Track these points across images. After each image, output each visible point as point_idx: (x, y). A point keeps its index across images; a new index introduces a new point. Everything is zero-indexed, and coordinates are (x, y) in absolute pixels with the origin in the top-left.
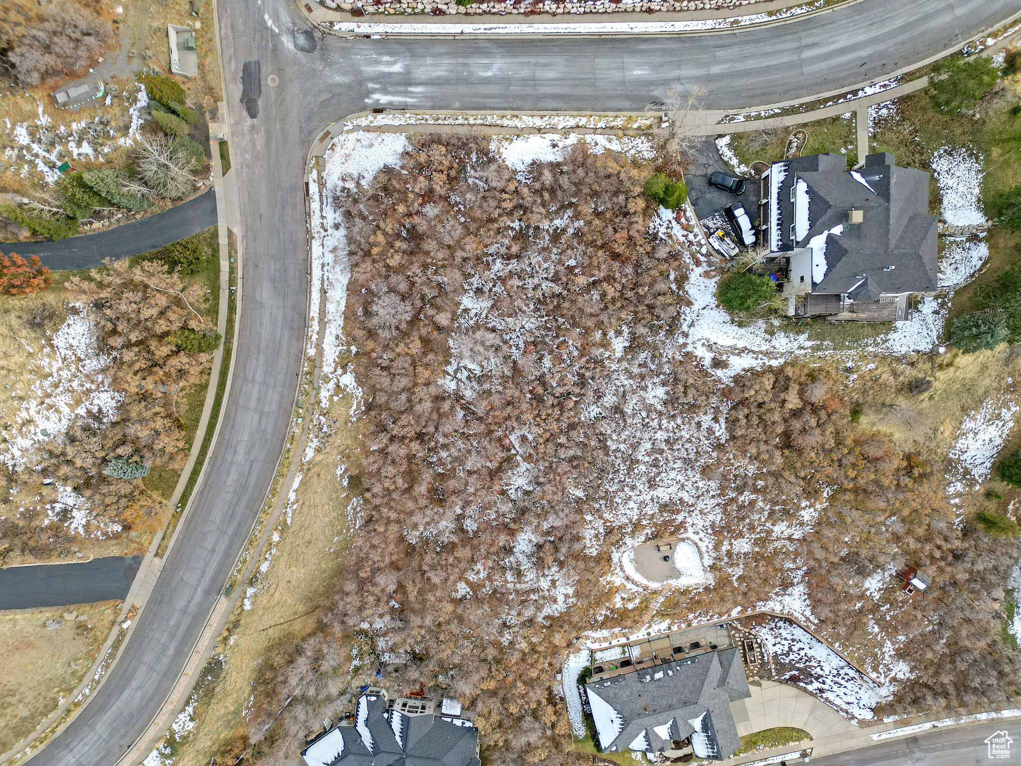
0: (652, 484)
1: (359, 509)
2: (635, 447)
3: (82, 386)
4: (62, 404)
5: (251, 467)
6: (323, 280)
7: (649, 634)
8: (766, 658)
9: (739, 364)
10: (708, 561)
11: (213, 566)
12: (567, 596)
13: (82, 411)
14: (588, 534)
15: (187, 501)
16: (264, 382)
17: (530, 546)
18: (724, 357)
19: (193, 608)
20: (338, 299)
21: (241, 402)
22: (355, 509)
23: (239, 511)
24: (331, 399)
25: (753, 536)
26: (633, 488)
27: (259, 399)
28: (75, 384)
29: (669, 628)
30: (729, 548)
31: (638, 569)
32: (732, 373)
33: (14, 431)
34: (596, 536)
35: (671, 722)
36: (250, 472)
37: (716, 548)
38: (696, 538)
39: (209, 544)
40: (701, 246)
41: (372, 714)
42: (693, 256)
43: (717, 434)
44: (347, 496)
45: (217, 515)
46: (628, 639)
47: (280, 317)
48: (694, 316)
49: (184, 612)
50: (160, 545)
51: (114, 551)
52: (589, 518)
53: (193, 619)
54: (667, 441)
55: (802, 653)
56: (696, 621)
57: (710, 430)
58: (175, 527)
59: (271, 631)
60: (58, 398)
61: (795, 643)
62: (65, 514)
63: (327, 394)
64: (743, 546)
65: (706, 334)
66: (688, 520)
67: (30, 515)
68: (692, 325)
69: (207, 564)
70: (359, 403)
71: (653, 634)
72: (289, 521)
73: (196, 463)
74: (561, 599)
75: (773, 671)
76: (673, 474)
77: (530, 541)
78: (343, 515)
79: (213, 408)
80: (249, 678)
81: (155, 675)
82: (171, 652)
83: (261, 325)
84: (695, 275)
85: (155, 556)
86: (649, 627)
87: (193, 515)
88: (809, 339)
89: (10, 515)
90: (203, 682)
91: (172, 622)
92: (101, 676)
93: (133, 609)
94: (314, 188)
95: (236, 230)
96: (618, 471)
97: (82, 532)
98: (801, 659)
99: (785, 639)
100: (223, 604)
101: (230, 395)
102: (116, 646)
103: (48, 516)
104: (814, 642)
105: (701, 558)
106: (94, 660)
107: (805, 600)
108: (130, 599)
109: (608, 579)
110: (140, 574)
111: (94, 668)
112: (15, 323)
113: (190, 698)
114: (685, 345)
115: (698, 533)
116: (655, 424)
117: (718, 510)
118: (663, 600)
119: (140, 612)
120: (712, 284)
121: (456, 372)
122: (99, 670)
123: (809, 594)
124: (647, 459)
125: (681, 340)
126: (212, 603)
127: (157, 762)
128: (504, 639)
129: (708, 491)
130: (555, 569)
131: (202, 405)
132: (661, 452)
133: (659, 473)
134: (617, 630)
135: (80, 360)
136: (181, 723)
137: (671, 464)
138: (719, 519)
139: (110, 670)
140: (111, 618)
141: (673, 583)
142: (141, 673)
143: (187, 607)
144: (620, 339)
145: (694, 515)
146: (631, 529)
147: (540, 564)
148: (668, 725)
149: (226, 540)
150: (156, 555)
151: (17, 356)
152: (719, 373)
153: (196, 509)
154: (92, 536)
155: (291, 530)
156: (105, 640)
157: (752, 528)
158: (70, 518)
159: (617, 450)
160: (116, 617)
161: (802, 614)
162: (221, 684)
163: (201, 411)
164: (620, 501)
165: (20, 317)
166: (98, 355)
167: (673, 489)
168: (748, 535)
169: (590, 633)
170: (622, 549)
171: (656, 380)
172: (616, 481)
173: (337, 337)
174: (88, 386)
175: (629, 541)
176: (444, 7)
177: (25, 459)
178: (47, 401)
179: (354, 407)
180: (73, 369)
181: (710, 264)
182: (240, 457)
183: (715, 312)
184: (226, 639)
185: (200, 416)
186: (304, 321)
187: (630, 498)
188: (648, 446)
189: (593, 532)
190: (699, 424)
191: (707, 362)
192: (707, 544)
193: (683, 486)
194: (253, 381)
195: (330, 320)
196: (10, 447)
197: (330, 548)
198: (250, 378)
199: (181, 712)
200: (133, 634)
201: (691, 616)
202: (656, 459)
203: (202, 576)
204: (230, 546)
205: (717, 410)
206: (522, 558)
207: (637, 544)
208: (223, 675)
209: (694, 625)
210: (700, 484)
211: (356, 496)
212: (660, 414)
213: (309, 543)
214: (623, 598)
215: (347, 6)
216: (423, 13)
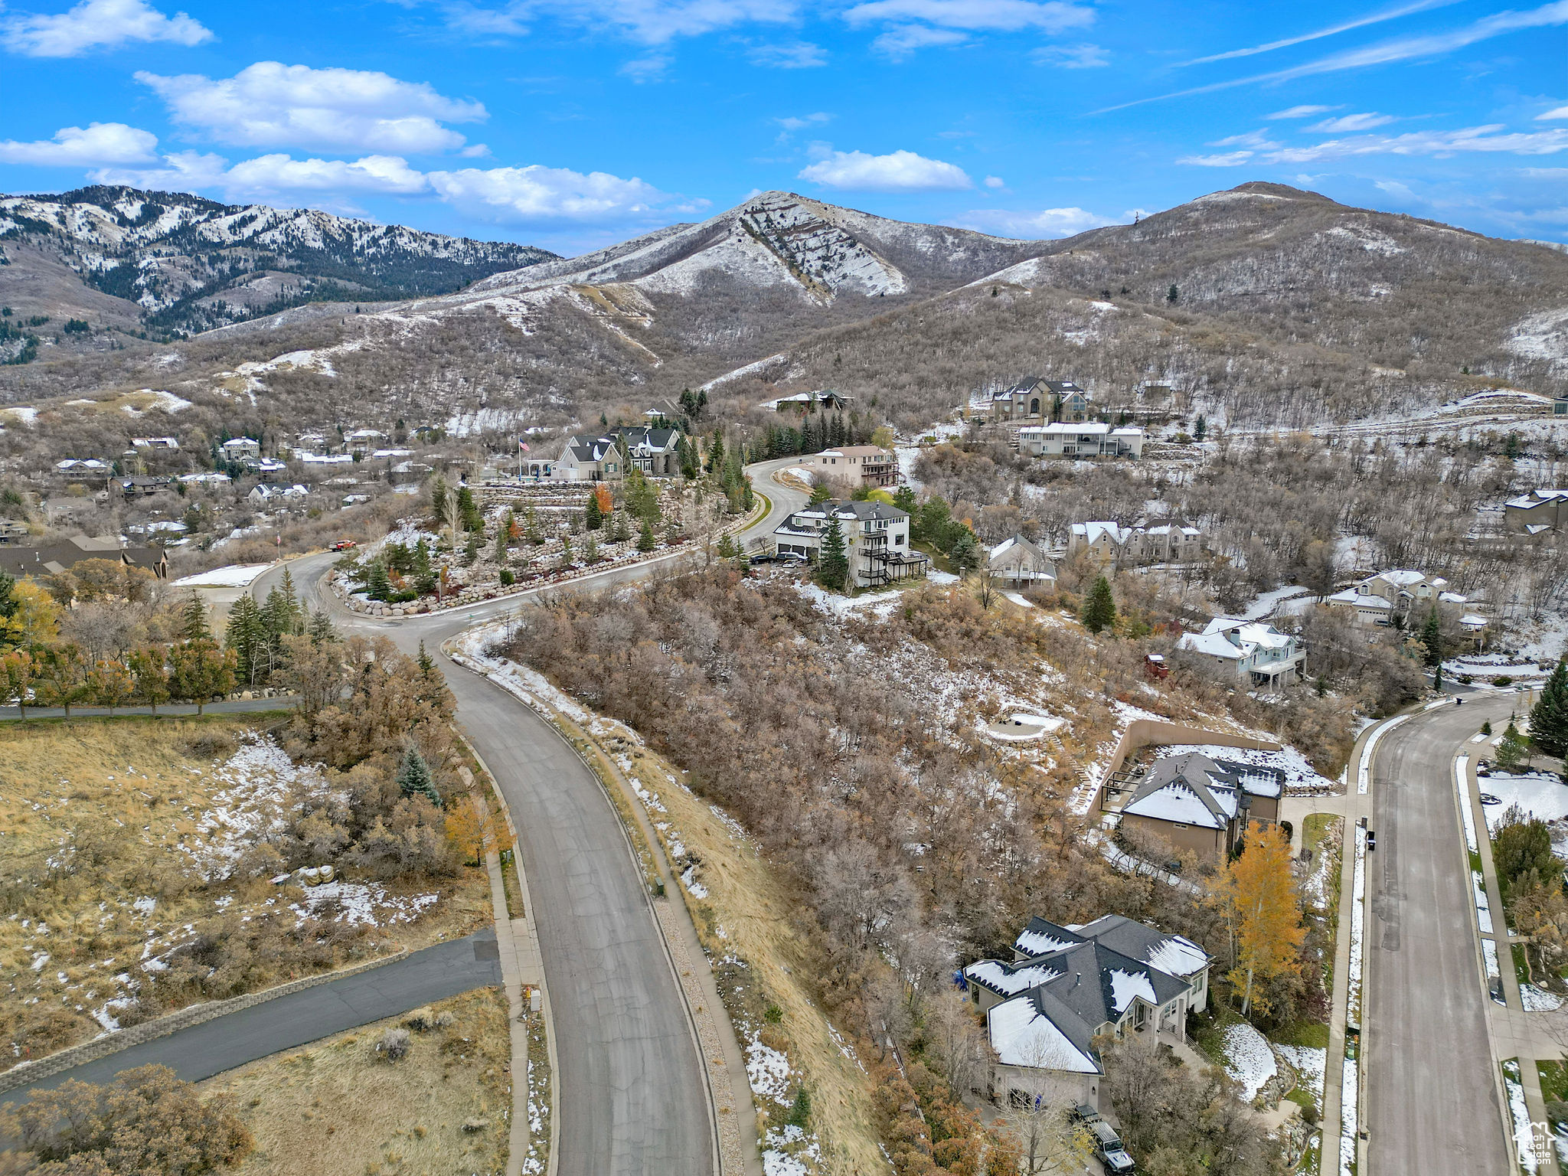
6: (521, 688)
9: (882, 612)
18: (869, 611)
19: (625, 935)
21: (507, 764)
24: (606, 730)
32: (886, 620)
34: (952, 738)
36: (571, 798)
37: (1034, 702)
38: (1012, 704)
39: (582, 870)
42: (784, 582)
46: (1093, 790)
48: (824, 605)
49: (615, 944)
50: (509, 904)
51: (439, 935)
54: (905, 667)
56: (1108, 753)
58: (514, 880)
62: (329, 908)
63: (598, 729)
65: (843, 606)
66: (990, 697)
67: (267, 920)
68: (829, 609)
69: (599, 886)
72: (662, 810)
76: (937, 680)
81: (648, 1046)
82: (643, 999)
84: (797, 588)
85: (511, 918)
86: (1090, 773)
87: (531, 860)
90: (734, 999)
91: (610, 965)
92: (546, 1118)
93: (528, 989)
94: (461, 659)
97: (372, 921)
100: (667, 911)
101: (489, 766)
102: (536, 1048)
103: (298, 917)
106: (508, 1098)
108: (511, 981)
110: (504, 947)
111: (518, 1115)
113: (738, 1034)
114: (840, 619)
115: (1008, 701)
119: (540, 988)
120: (814, 586)
122: (533, 1108)
123: (1131, 705)
125: (834, 619)
126: (648, 918)
127: (791, 1169)
129: (973, 678)
132: (910, 673)
133: (929, 684)
136: (762, 1075)
138: (1005, 688)
139: (555, 1099)
142: (621, 1058)
143: (614, 939)
146: (966, 721)
149: (602, 856)
150: (512, 916)
151: (180, 777)
152: (878, 622)
154: (392, 921)
156: (509, 1055)
157: (1034, 686)
158: (341, 910)
160: (506, 1012)
162: (765, 987)
165: (174, 748)
168: (1037, 690)
170: (982, 734)
171: (849, 643)
172: (910, 702)
173: (569, 703)
175: (978, 729)
176: (494, 592)
180: (270, 776)
181: (798, 578)
182: (548, 793)
183: (832, 597)
186: (526, 707)
188: (897, 674)
191: (864, 620)
192: (1024, 703)
195: (551, 699)
199: (746, 1062)
200: (556, 1017)
202: (914, 678)
203: (605, 899)
207: (985, 727)
208: (754, 976)
212: (878, 657)
213: (706, 831)
214: (1039, 763)
215: (415, 609)
216: (478, 600)
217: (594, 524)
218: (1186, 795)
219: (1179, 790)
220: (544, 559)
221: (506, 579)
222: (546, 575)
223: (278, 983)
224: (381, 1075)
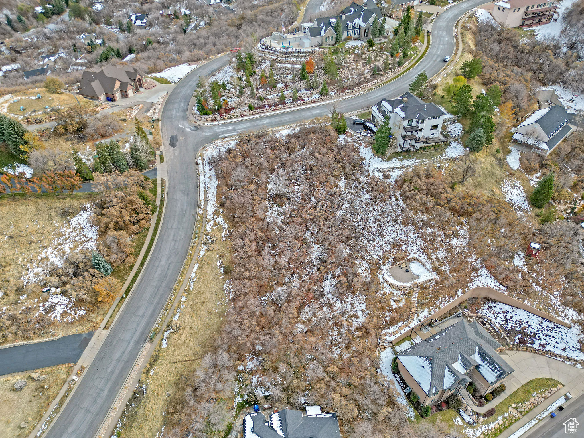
0: (383, 236)
1: (230, 287)
2: (366, 221)
3: (81, 239)
4: (67, 248)
5: (169, 266)
6: (205, 188)
7: (420, 320)
8: (497, 330)
9: (395, 175)
10: (429, 267)
11: (143, 324)
12: (362, 311)
13: (77, 250)
14: (361, 270)
15: (129, 292)
16: (177, 228)
17: (332, 287)
18: (387, 173)
19: (126, 356)
20: (213, 192)
21: (165, 238)
22: (228, 287)
23: (161, 290)
24: (212, 228)
25: (444, 248)
26: (374, 240)
27: (174, 235)
28: (77, 239)
29: (430, 314)
30: (435, 257)
31: (395, 279)
32: (394, 180)
33: (34, 264)
34: (366, 270)
35: (460, 358)
36: (168, 268)
37: (430, 258)
38: (416, 256)
39: (140, 313)
40: (359, 137)
41: (256, 423)
42: (357, 143)
43: (401, 205)
44: (223, 278)
45: (147, 295)
46: (410, 327)
47: (186, 202)
48: (368, 163)
49: (119, 360)
50: (108, 321)
51: (76, 330)
52: (358, 261)
53: (125, 364)
54: (380, 215)
55: (514, 319)
56: (442, 305)
57: (397, 205)
58: (119, 308)
59: (179, 365)
60: (66, 245)
61: (506, 314)
62: (51, 308)
63: (210, 226)
64: (441, 254)
65: (376, 166)
66: (408, 248)
67: (29, 310)
68: (369, 166)
69: (138, 325)
70: (226, 231)
71: (422, 320)
72: (191, 288)
73: (137, 271)
74: (360, 314)
75: (506, 338)
76: (390, 229)
77: (331, 285)
78: (222, 289)
79: (149, 244)
80: (162, 408)
81: (90, 416)
82: (105, 393)
83: (176, 207)
84: (361, 149)
85: (103, 329)
86: (418, 316)
87: (132, 299)
88: (417, 159)
89: (15, 312)
90: (128, 410)
91: (109, 370)
93: (82, 367)
94: (200, 161)
95: (166, 178)
96: (363, 235)
97: (58, 319)
98: (516, 324)
99: (499, 313)
100: (148, 348)
101: (159, 237)
102: (61, 402)
103: (39, 310)
104: (515, 310)
105: (425, 267)
106: (41, 418)
107: (491, 277)
108: (80, 362)
109: (382, 292)
110: (91, 343)
112: (53, 213)
113: (115, 428)
114: (369, 174)
115: (416, 253)
116: (371, 209)
117: (419, 239)
118: (417, 295)
119: (86, 370)
120: (369, 149)
121: (271, 214)
122: (43, 426)
123: (491, 273)
124: (374, 225)
125: (367, 173)
126: (139, 350)
128: (335, 355)
129: (410, 232)
130: (350, 297)
131: (143, 243)
132: (379, 220)
133: (383, 230)
134: (400, 324)
135: (82, 228)
137: (387, 224)
138: (422, 244)
139: (52, 424)
140: (64, 376)
141: (417, 281)
142: (78, 417)
143: (121, 356)
144: (342, 182)
145: (409, 245)
146: (382, 261)
147: (341, 297)
148: (460, 361)
149: (152, 308)
150: (105, 328)
151: (49, 228)
152: (389, 181)
153: (134, 295)
154: (65, 320)
155: (193, 292)
156: (54, 399)
157: (441, 246)
158: (53, 310)
159: (359, 225)
160: (68, 377)
161: (495, 285)
162: (142, 408)
163: (142, 247)
164: (370, 248)
165: (56, 212)
166: (92, 226)
167: (394, 235)
168: (441, 249)
169: (386, 331)
170: (382, 272)
171: (364, 191)
172: (364, 239)
173: (213, 205)
174: (83, 239)
175: (384, 268)
176: (245, 113)
177: (36, 279)
178: (59, 247)
179: (224, 232)
180: (78, 232)
181: (365, 142)
182: (163, 262)
183: (375, 159)
184: (148, 372)
185: (141, 249)
186: (197, 202)
187: (374, 246)
188: (372, 219)
189: (363, 268)
190: (391, 204)
191: (381, 178)
192: (423, 258)
193: (397, 232)
194: (171, 228)
195: (209, 200)
196: (29, 272)
197: (216, 309)
198: (170, 227)
200: (78, 387)
201: (438, 302)
202: (379, 224)
203: (135, 333)
204: (154, 311)
205: (395, 196)
206: (330, 296)
207: (388, 268)
208: (144, 400)
209: (442, 307)
210: (405, 229)
211: (228, 279)
212: (372, 205)
213: (204, 303)
214: (395, 301)
215: (210, 119)
216: (237, 117)
217: (303, 78)
218: (428, 368)
219: (427, 362)
220: (273, 97)
221: (251, 108)
222: (270, 106)
223: (13, 342)
224: (12, 395)
